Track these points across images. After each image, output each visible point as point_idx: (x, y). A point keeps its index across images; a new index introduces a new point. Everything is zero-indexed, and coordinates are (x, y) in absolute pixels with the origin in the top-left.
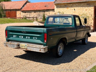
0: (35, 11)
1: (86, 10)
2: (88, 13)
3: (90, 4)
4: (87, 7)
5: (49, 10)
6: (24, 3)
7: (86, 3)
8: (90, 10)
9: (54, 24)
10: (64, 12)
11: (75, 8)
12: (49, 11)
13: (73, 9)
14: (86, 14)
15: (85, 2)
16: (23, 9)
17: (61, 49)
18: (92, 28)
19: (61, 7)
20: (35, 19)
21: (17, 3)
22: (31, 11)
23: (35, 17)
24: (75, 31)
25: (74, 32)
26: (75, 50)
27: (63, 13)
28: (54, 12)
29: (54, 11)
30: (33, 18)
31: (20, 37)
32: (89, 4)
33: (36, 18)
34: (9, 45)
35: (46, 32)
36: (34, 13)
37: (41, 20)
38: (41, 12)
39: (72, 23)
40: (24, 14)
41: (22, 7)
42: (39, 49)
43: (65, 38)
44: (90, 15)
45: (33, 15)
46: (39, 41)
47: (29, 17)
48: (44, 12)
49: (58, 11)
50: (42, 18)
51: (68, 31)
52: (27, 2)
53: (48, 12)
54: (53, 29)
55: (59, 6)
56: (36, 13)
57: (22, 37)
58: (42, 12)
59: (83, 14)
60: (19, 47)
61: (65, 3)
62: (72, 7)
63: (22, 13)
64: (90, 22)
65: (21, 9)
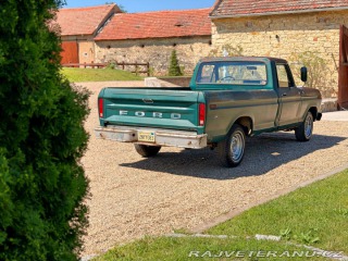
0: (142, 42)
1: (315, 40)
2: (322, 50)
3: (329, 19)
4: (318, 28)
5: (189, 37)
6: (105, 14)
7: (315, 17)
8: (328, 38)
9: (218, 82)
10: (242, 45)
11: (281, 33)
12: (191, 40)
13: (274, 36)
14: (316, 52)
15: (313, 14)
16: (102, 34)
17: (237, 146)
18: (334, 99)
19: (232, 30)
20: (143, 68)
21: (79, 13)
22: (129, 43)
23: (143, 62)
24: (276, 100)
25: (273, 104)
26: (276, 154)
27: (241, 50)
28: (207, 45)
29: (210, 43)
30: (136, 65)
31: (137, 113)
32: (325, 21)
33: (148, 65)
34: (109, 134)
35: (204, 101)
36: (139, 48)
37: (165, 71)
38: (164, 47)
39: (267, 81)
40: (105, 51)
41: (99, 29)
42: (188, 141)
43: (249, 119)
44: (329, 57)
45: (136, 54)
46: (187, 123)
47: (123, 64)
48: (175, 45)
49: (223, 42)
50: (168, 64)
51: (255, 100)
52: (116, 10)
53: (189, 46)
54: (220, 94)
55: (226, 24)
56: (146, 48)
57: (143, 114)
58: (167, 45)
59: (305, 53)
60: (135, 138)
61: (246, 18)
62: (268, 28)
63: (97, 49)
64: (329, 77)
65: (95, 33)
